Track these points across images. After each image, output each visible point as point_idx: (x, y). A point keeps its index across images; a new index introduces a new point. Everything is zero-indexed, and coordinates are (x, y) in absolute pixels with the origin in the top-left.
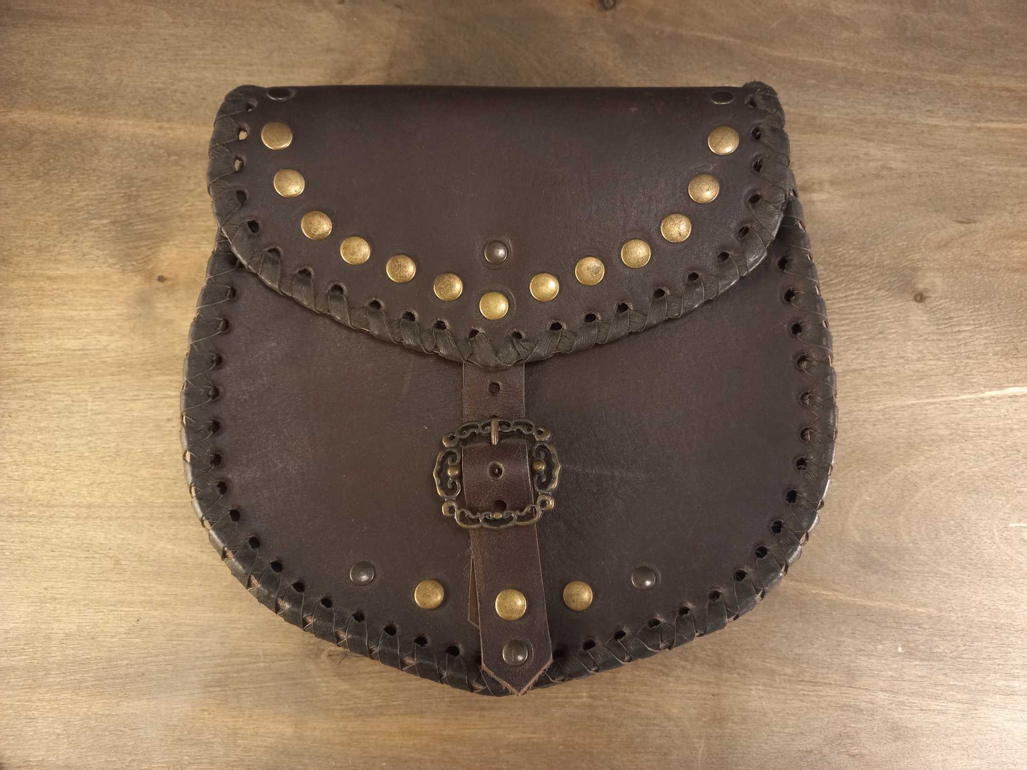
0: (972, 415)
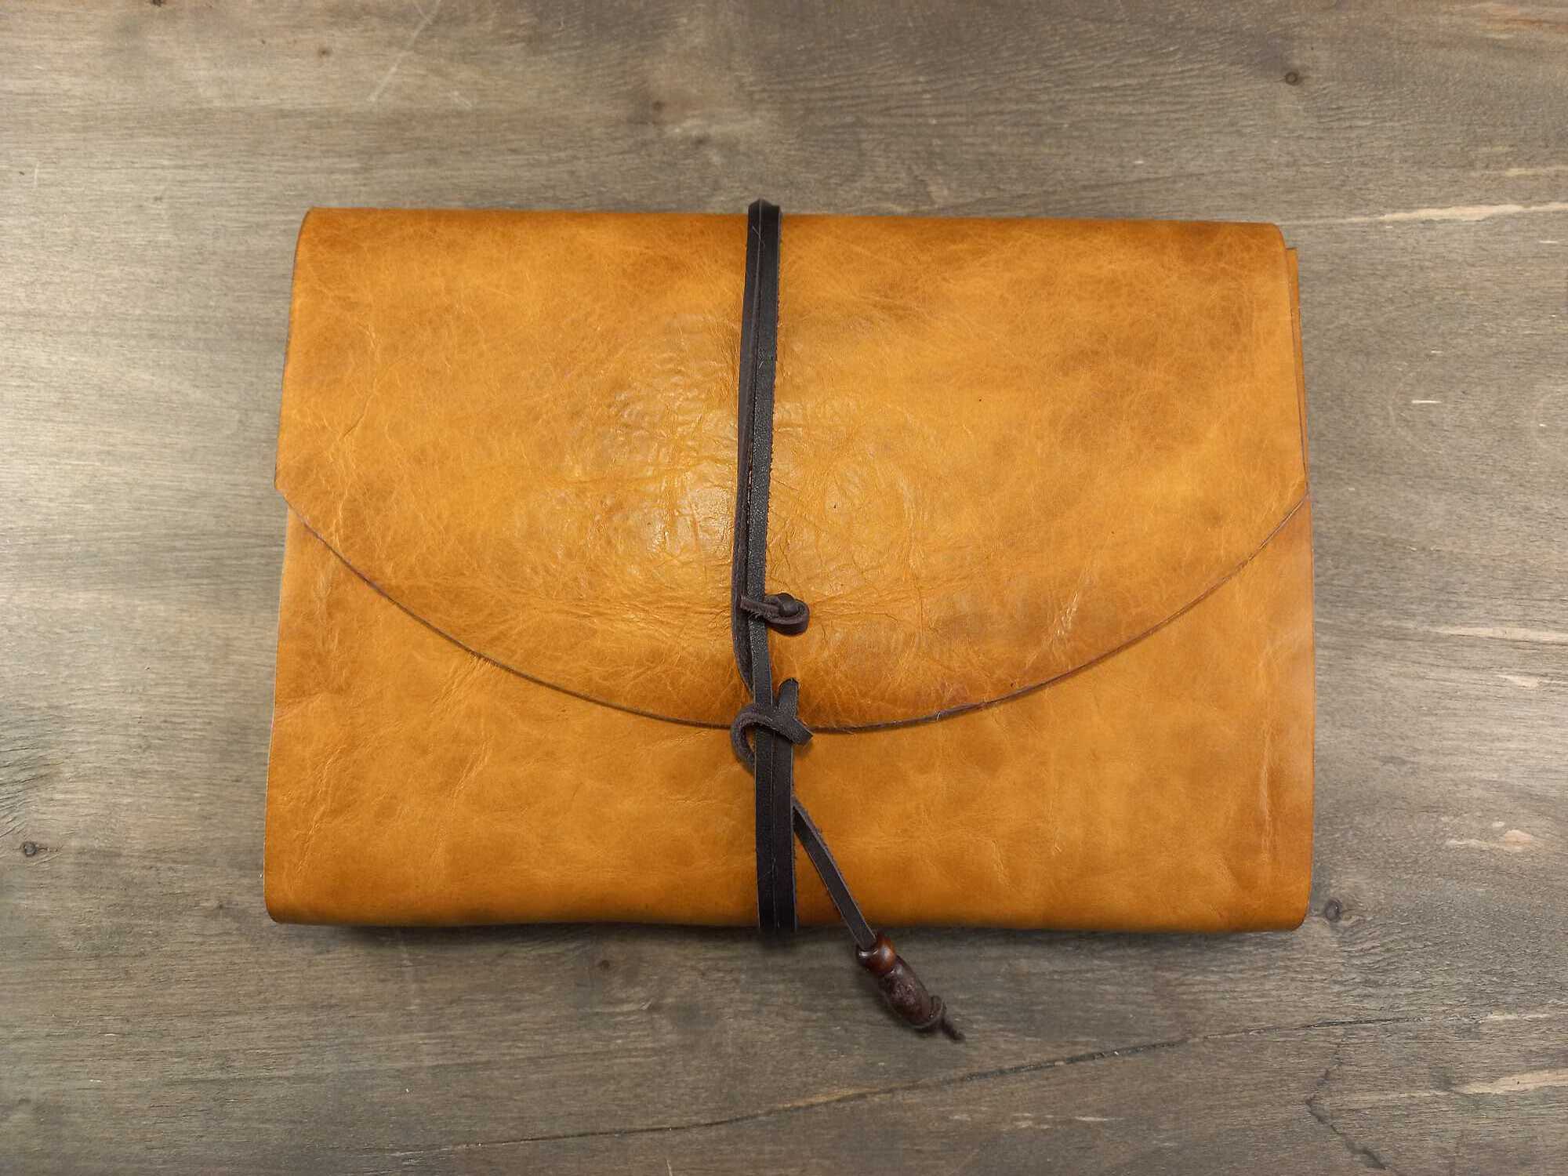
0: (1365, 245)
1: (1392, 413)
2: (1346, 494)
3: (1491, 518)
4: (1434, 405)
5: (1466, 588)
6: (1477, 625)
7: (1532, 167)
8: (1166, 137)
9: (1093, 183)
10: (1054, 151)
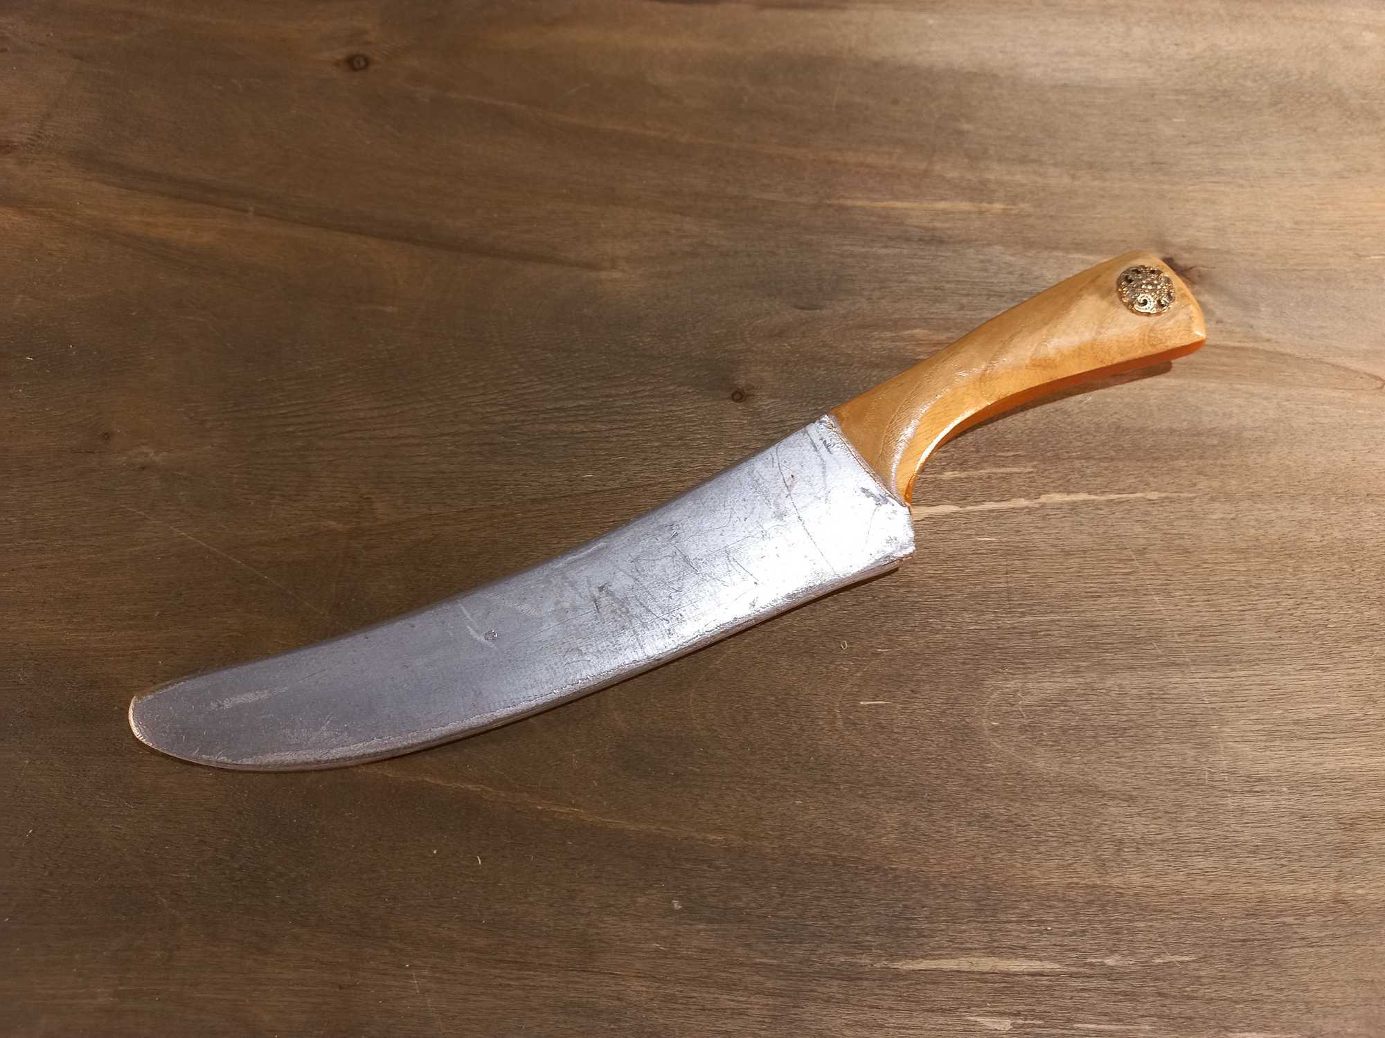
1: (839, 716)
2: (792, 808)
3: (949, 829)
4: (882, 706)
5: (926, 912)
6: (940, 957)
7: (964, 471)
8: (616, 452)
9: (540, 496)
10: (504, 468)
